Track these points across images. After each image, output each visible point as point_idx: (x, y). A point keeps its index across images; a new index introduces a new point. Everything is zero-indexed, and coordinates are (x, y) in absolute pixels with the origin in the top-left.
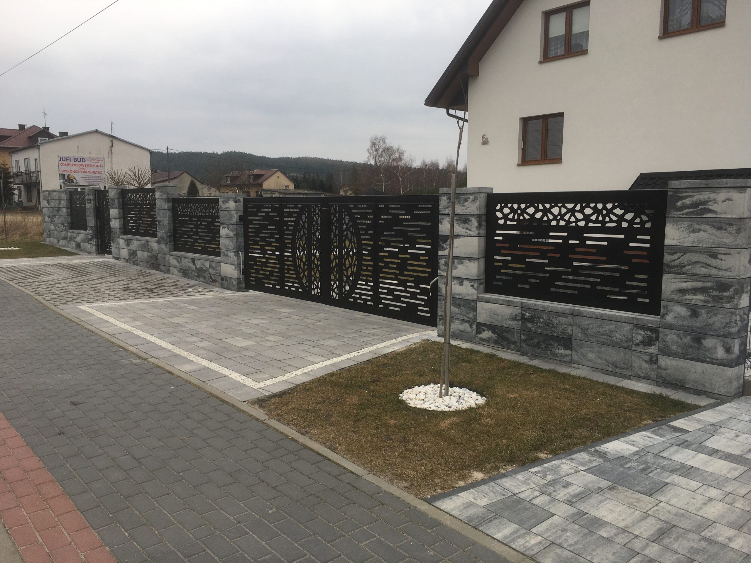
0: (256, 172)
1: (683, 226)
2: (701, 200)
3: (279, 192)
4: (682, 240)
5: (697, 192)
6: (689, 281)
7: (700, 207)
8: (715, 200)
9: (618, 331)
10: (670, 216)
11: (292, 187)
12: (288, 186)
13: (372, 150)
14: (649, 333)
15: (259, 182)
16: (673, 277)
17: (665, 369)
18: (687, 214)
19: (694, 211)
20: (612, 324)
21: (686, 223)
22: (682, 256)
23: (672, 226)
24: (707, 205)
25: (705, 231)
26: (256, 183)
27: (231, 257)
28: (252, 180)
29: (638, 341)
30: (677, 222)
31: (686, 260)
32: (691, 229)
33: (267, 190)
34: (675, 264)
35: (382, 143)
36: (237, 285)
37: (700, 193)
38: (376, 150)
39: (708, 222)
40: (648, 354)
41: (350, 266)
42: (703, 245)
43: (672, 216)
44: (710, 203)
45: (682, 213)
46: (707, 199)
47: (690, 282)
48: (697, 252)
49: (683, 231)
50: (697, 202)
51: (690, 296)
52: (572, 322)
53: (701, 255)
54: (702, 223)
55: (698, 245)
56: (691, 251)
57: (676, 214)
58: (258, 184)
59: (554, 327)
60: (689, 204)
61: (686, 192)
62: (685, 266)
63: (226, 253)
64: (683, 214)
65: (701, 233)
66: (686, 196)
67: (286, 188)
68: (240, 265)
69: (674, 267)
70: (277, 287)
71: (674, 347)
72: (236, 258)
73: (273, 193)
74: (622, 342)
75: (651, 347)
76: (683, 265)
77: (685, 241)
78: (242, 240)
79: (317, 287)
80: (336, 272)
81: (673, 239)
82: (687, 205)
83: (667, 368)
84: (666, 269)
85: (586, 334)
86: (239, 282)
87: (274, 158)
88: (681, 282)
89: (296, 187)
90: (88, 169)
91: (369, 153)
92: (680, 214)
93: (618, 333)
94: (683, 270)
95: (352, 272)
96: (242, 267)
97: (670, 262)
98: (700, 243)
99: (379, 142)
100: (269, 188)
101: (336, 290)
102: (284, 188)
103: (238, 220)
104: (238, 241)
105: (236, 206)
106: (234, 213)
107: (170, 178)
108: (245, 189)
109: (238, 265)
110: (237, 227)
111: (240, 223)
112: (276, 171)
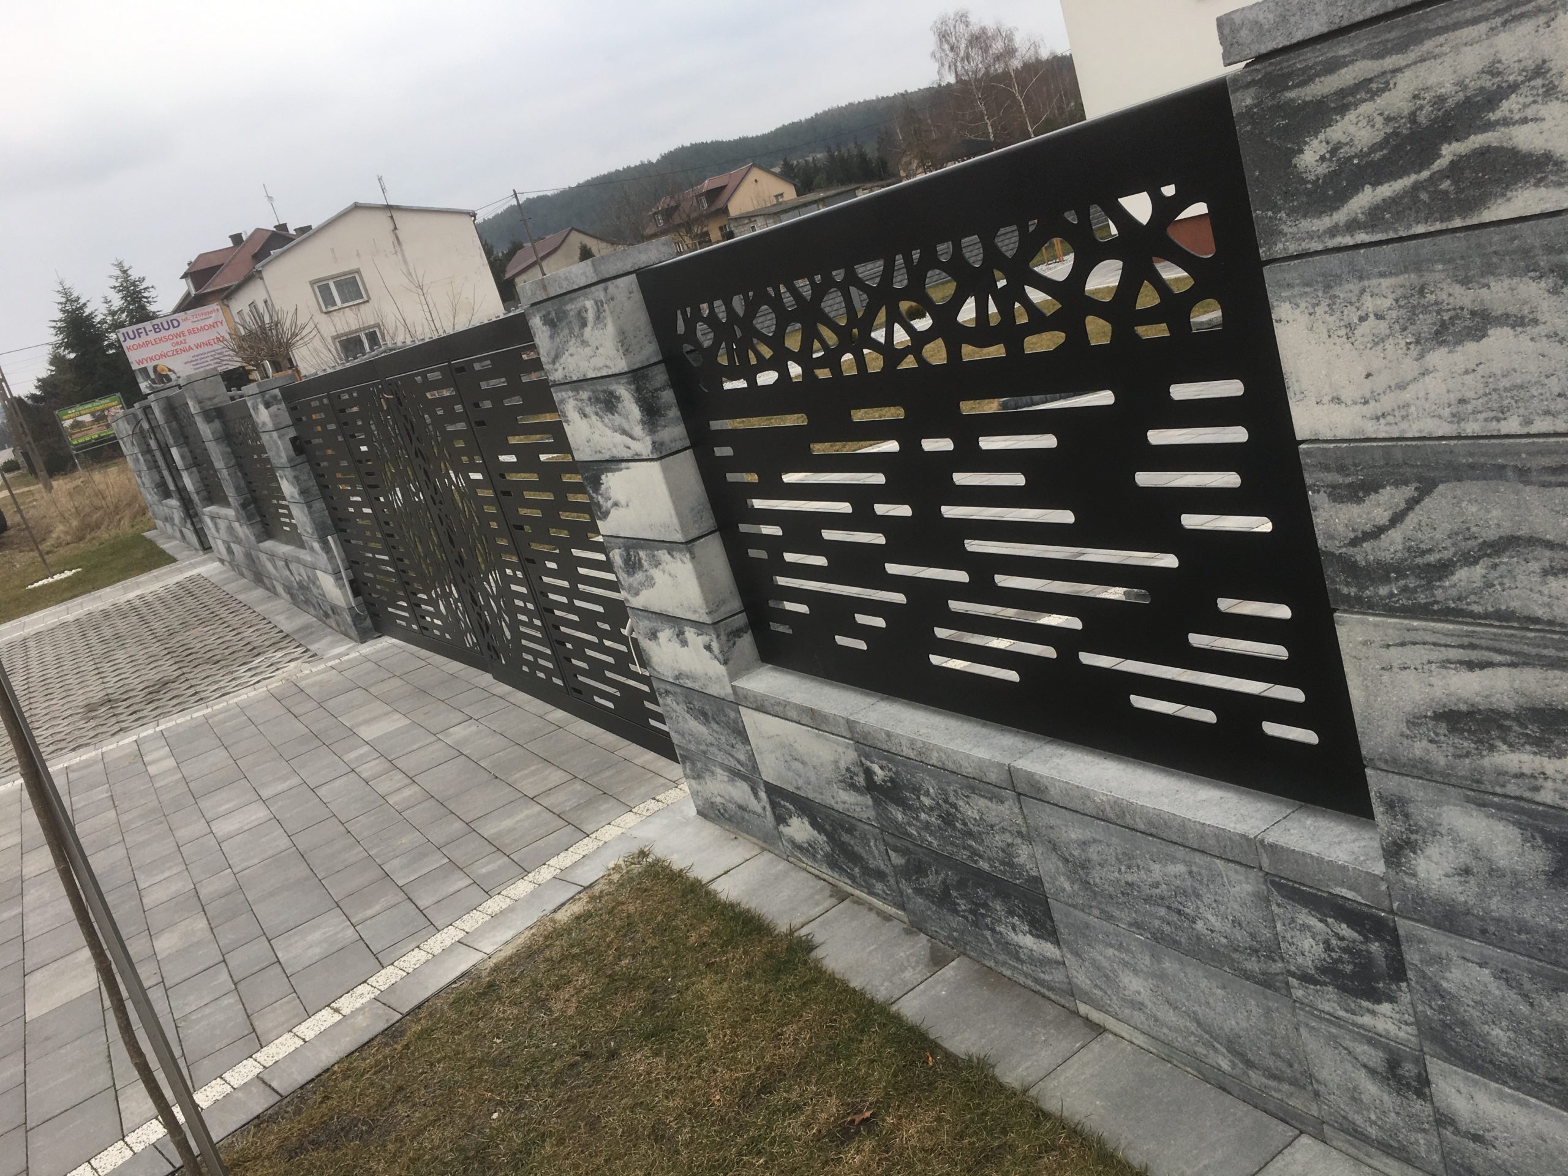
0: (707, 185)
1: (1369, 304)
2: (1441, 100)
3: (765, 214)
4: (1388, 402)
5: (1401, 47)
6: (1489, 664)
7: (1449, 151)
8: (1540, 70)
9: (1208, 898)
10: (1279, 249)
12: (781, 195)
13: (943, 50)
14: (1344, 930)
15: (719, 204)
16: (1393, 636)
17: (1477, 1138)
18: (1375, 217)
19: (1416, 187)
20: (1174, 860)
21: (1386, 282)
22: (1412, 503)
23: (1304, 319)
24: (1489, 126)
25: (1518, 322)
27: (320, 555)
28: (705, 204)
29: (1308, 963)
30: (1328, 287)
31: (1446, 527)
32: (1426, 323)
33: (742, 220)
34: (1387, 556)
35: (961, 28)
36: (355, 625)
37: (1429, 45)
38: (952, 49)
39: (1526, 252)
40: (1373, 1039)
42: (1529, 422)
43: (1293, 248)
44: (1510, 106)
45: (1341, 216)
46: (1488, 83)
47: (1503, 672)
48: (1499, 472)
49: (1378, 341)
50: (1422, 118)
51: (1525, 757)
52: (1020, 821)
53: (1530, 493)
54: (1490, 270)
55: (1493, 427)
56: (1458, 472)
57: (1311, 236)
59: (970, 834)
60: (1373, 148)
61: (1332, 66)
62: (1444, 569)
63: (309, 543)
64: (1352, 226)
65: (1499, 338)
66: (1342, 93)
67: (778, 200)
68: (341, 572)
69: (1384, 572)
70: (413, 626)
71: (1499, 1034)
72: (327, 557)
74: (1236, 950)
75: (1377, 1008)
76: (1432, 558)
77: (1407, 405)
78: (319, 505)
81: (1337, 400)
82: (1361, 155)
83: (1488, 1136)
84: (1340, 585)
85: (1086, 884)
88: (1445, 664)
89: (799, 193)
90: (192, 340)
91: (937, 60)
92: (1333, 232)
93: (1209, 906)
94: (1439, 594)
96: (345, 576)
97: (1354, 542)
98: (1503, 413)
99: (955, 27)
100: (742, 212)
102: (775, 202)
103: (292, 453)
104: (314, 508)
105: (273, 417)
106: (275, 435)
107: (540, 255)
108: (696, 230)
109: (336, 574)
110: (297, 473)
111: (300, 459)
112: (750, 169)
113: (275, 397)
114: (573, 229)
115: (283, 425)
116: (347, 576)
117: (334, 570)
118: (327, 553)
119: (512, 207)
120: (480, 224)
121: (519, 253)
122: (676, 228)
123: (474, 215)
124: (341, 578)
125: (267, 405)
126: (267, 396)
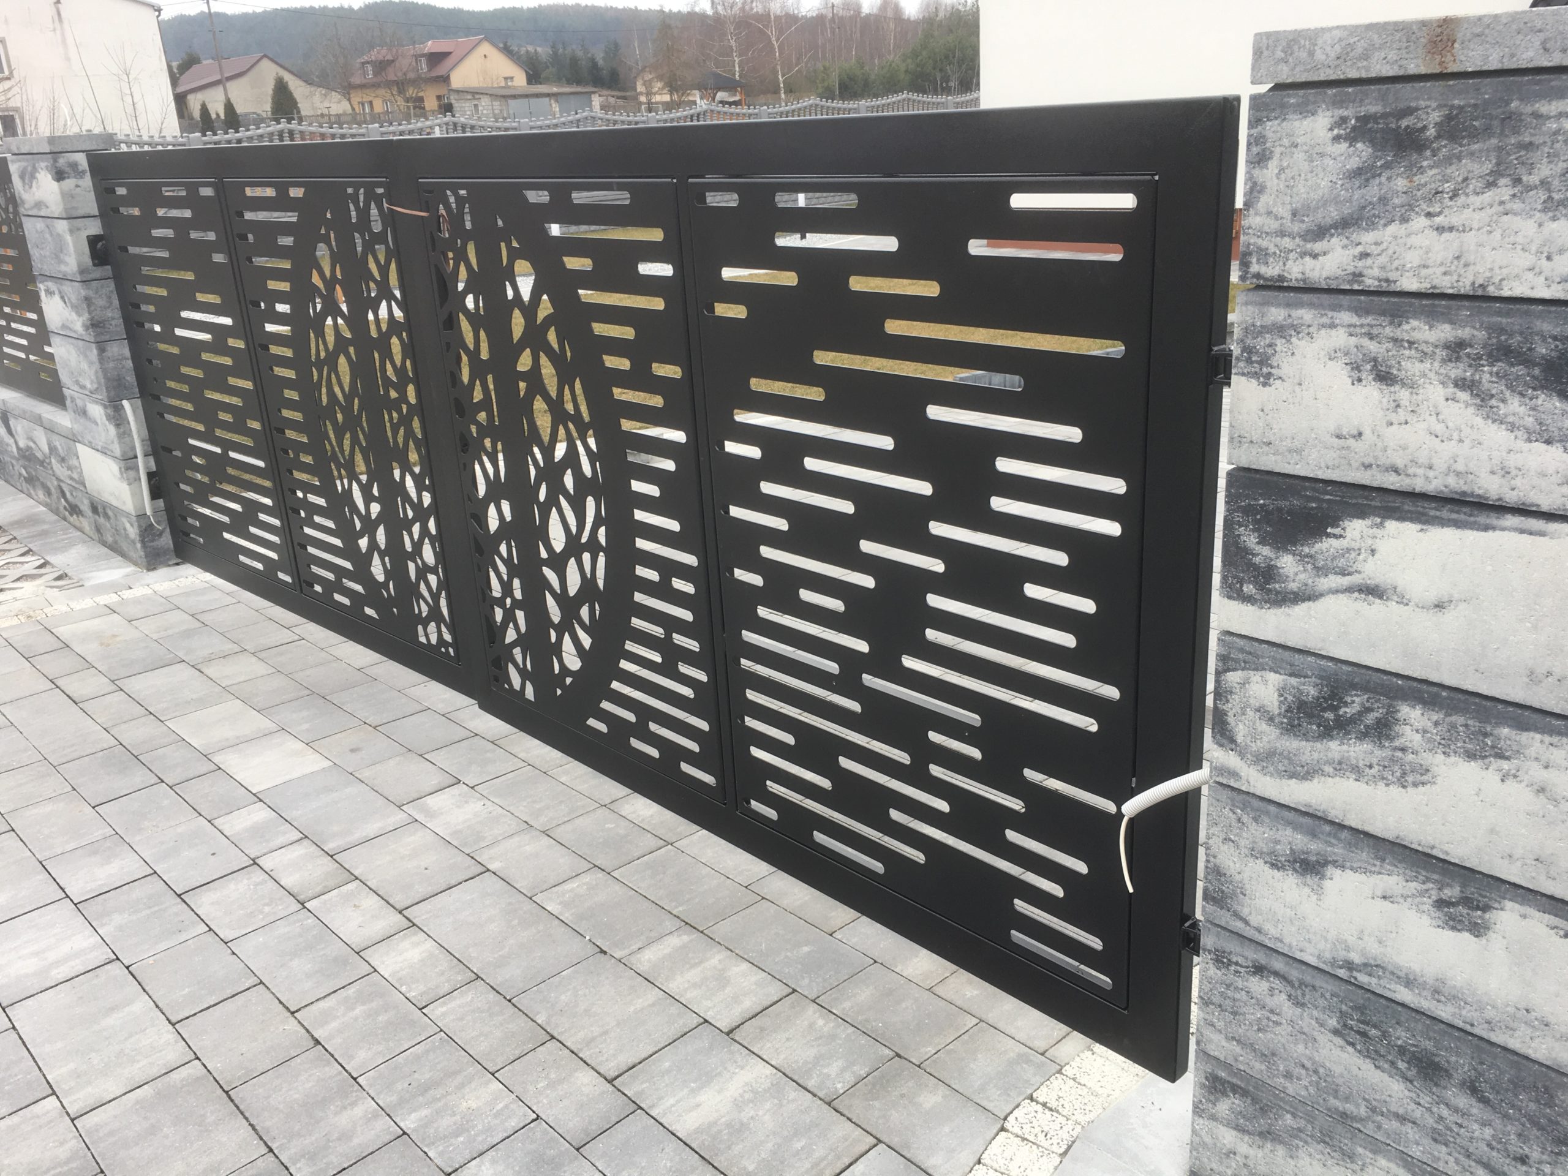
0: (431, 46)
3: (491, 95)
11: (520, 79)
12: (512, 78)
15: (441, 70)
26: (434, 74)
27: (97, 424)
28: (424, 66)
33: (462, 91)
36: (143, 542)
41: (574, 547)
58: (438, 77)
63: (79, 403)
67: (506, 83)
68: (136, 457)
70: (281, 575)
72: (112, 430)
73: (477, 96)
78: (121, 350)
79: (435, 614)
80: (508, 562)
86: (147, 532)
87: (481, 13)
89: (530, 81)
95: (588, 583)
96: (143, 465)
100: (466, 85)
101: (517, 652)
102: (503, 84)
103: (87, 260)
104: (109, 354)
105: (67, 196)
106: (62, 226)
107: (227, 75)
108: (411, 92)
109: (128, 461)
110: (91, 293)
111: (98, 272)
112: (481, 41)
113: (74, 166)
114: (265, 56)
115: (81, 213)
116: (146, 467)
117: (124, 453)
118: (118, 426)
119: (202, 13)
120: (163, 21)
121: (195, 67)
122: (389, 84)
123: (159, 10)
124: (136, 468)
125: (60, 176)
126: (62, 161)
